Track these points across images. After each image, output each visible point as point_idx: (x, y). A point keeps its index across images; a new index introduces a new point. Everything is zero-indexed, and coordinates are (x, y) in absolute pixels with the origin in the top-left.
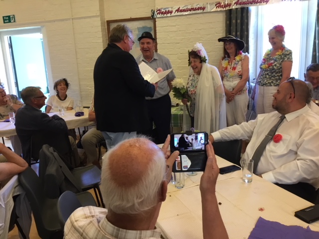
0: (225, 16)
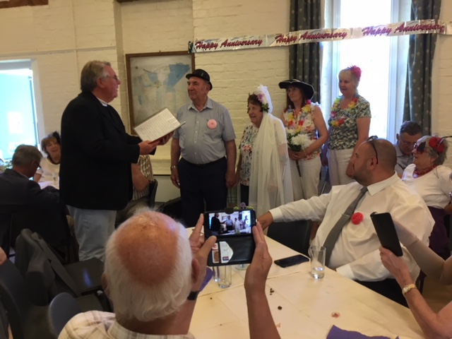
0: (288, 53)
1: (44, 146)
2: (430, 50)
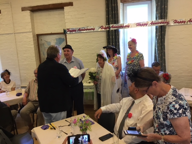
1: (3, 76)
2: (164, 32)
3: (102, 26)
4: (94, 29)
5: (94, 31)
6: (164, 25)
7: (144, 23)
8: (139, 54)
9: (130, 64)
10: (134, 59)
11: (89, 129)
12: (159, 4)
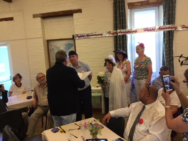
0: (114, 39)
1: (14, 79)
2: (172, 37)
3: (110, 32)
4: (102, 35)
5: (102, 36)
6: (172, 30)
7: (152, 29)
8: (146, 58)
9: (137, 68)
10: (141, 63)
11: (100, 134)
12: (167, 9)
